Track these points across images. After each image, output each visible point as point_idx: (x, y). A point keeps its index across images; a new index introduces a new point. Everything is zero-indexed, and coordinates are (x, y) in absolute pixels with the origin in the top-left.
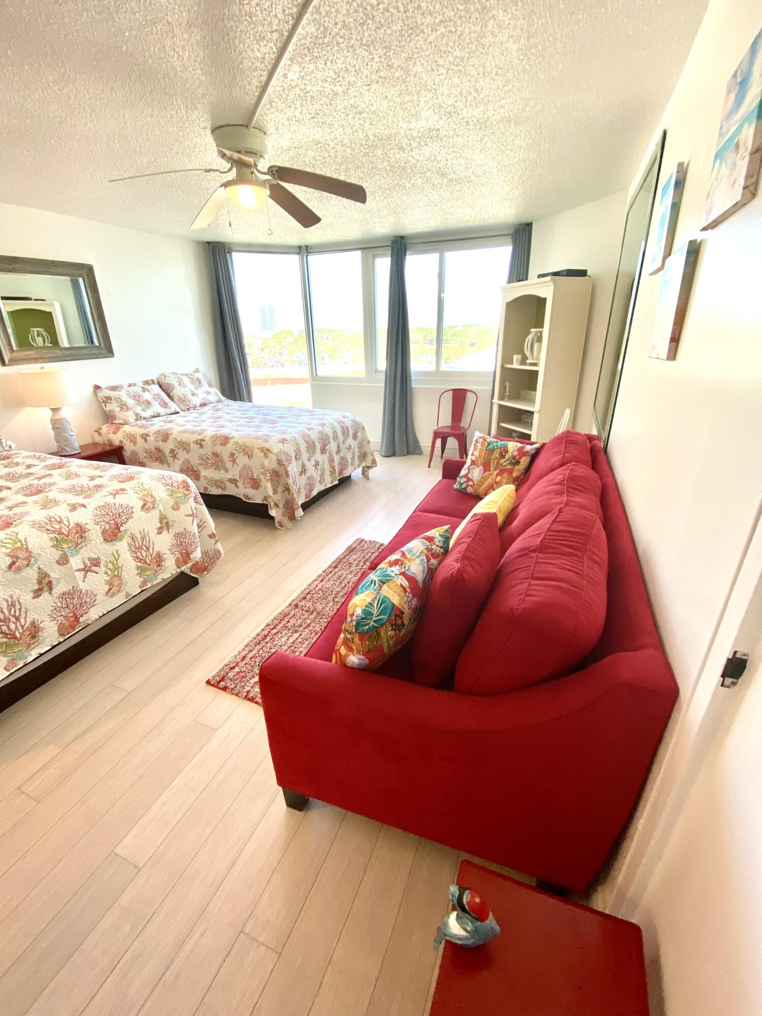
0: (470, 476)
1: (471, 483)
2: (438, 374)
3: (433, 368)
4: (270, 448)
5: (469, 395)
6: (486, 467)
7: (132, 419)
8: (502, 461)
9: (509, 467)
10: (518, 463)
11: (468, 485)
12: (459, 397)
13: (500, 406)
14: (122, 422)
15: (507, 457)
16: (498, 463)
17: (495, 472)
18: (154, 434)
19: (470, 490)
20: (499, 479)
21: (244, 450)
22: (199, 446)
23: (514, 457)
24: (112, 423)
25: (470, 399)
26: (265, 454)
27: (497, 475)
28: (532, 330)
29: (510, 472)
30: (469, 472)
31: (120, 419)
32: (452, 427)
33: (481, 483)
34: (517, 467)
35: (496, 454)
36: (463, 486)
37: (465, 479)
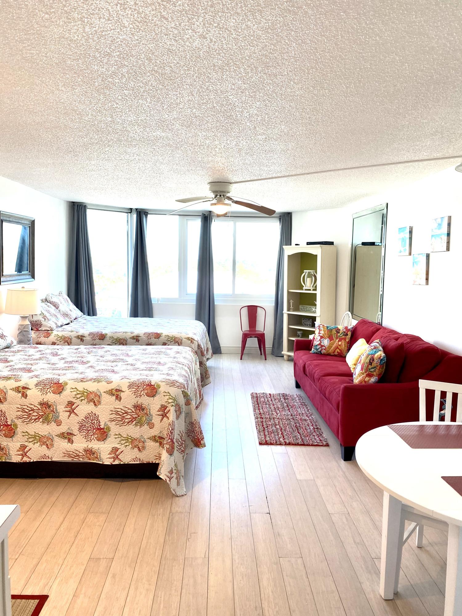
0: (322, 344)
1: (324, 348)
2: (234, 297)
3: (230, 292)
4: (193, 338)
5: (259, 310)
6: (331, 338)
7: (54, 326)
8: (339, 334)
9: (344, 337)
10: (347, 335)
11: (322, 349)
12: (252, 311)
13: (289, 315)
14: (49, 329)
15: (341, 332)
16: (337, 335)
17: (337, 340)
18: (89, 335)
19: (322, 352)
20: (340, 343)
21: (174, 340)
22: (135, 340)
23: (345, 332)
24: (38, 330)
25: (260, 312)
26: (191, 341)
27: (339, 341)
28: (305, 271)
29: (345, 339)
30: (321, 342)
31: (46, 326)
32: (249, 331)
33: (330, 347)
34: (347, 337)
35: (334, 332)
36: (319, 350)
37: (320, 346)
